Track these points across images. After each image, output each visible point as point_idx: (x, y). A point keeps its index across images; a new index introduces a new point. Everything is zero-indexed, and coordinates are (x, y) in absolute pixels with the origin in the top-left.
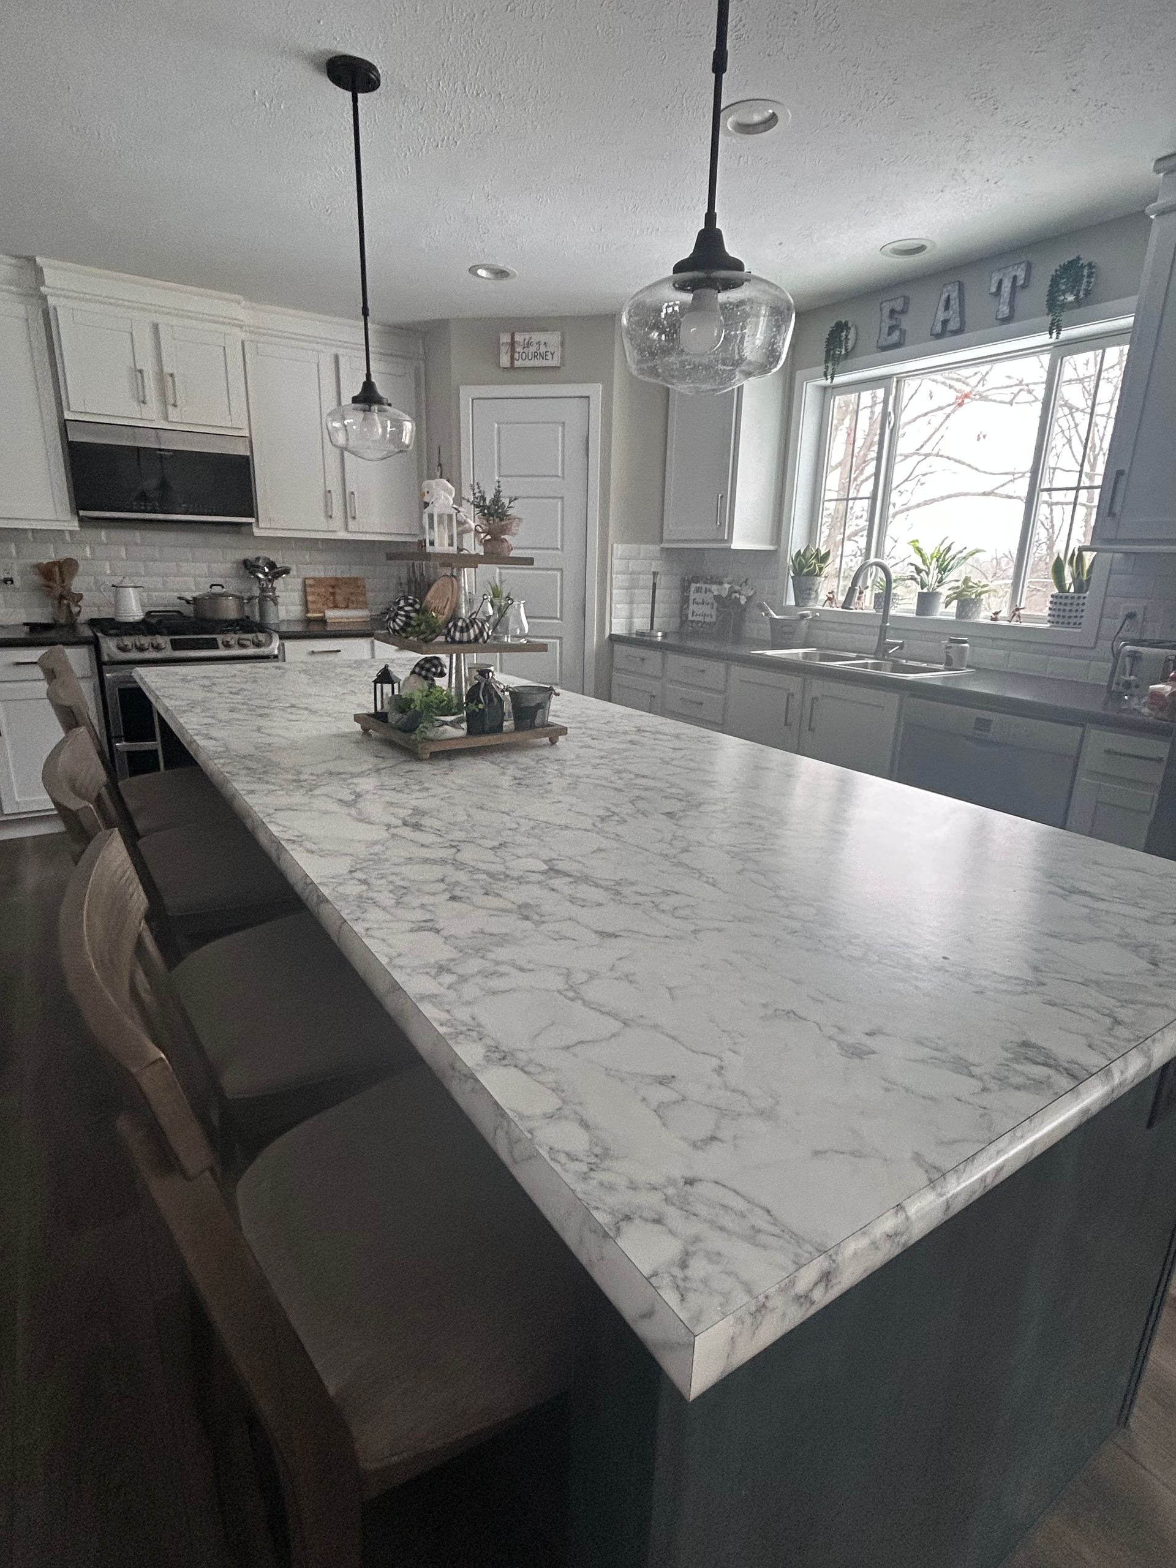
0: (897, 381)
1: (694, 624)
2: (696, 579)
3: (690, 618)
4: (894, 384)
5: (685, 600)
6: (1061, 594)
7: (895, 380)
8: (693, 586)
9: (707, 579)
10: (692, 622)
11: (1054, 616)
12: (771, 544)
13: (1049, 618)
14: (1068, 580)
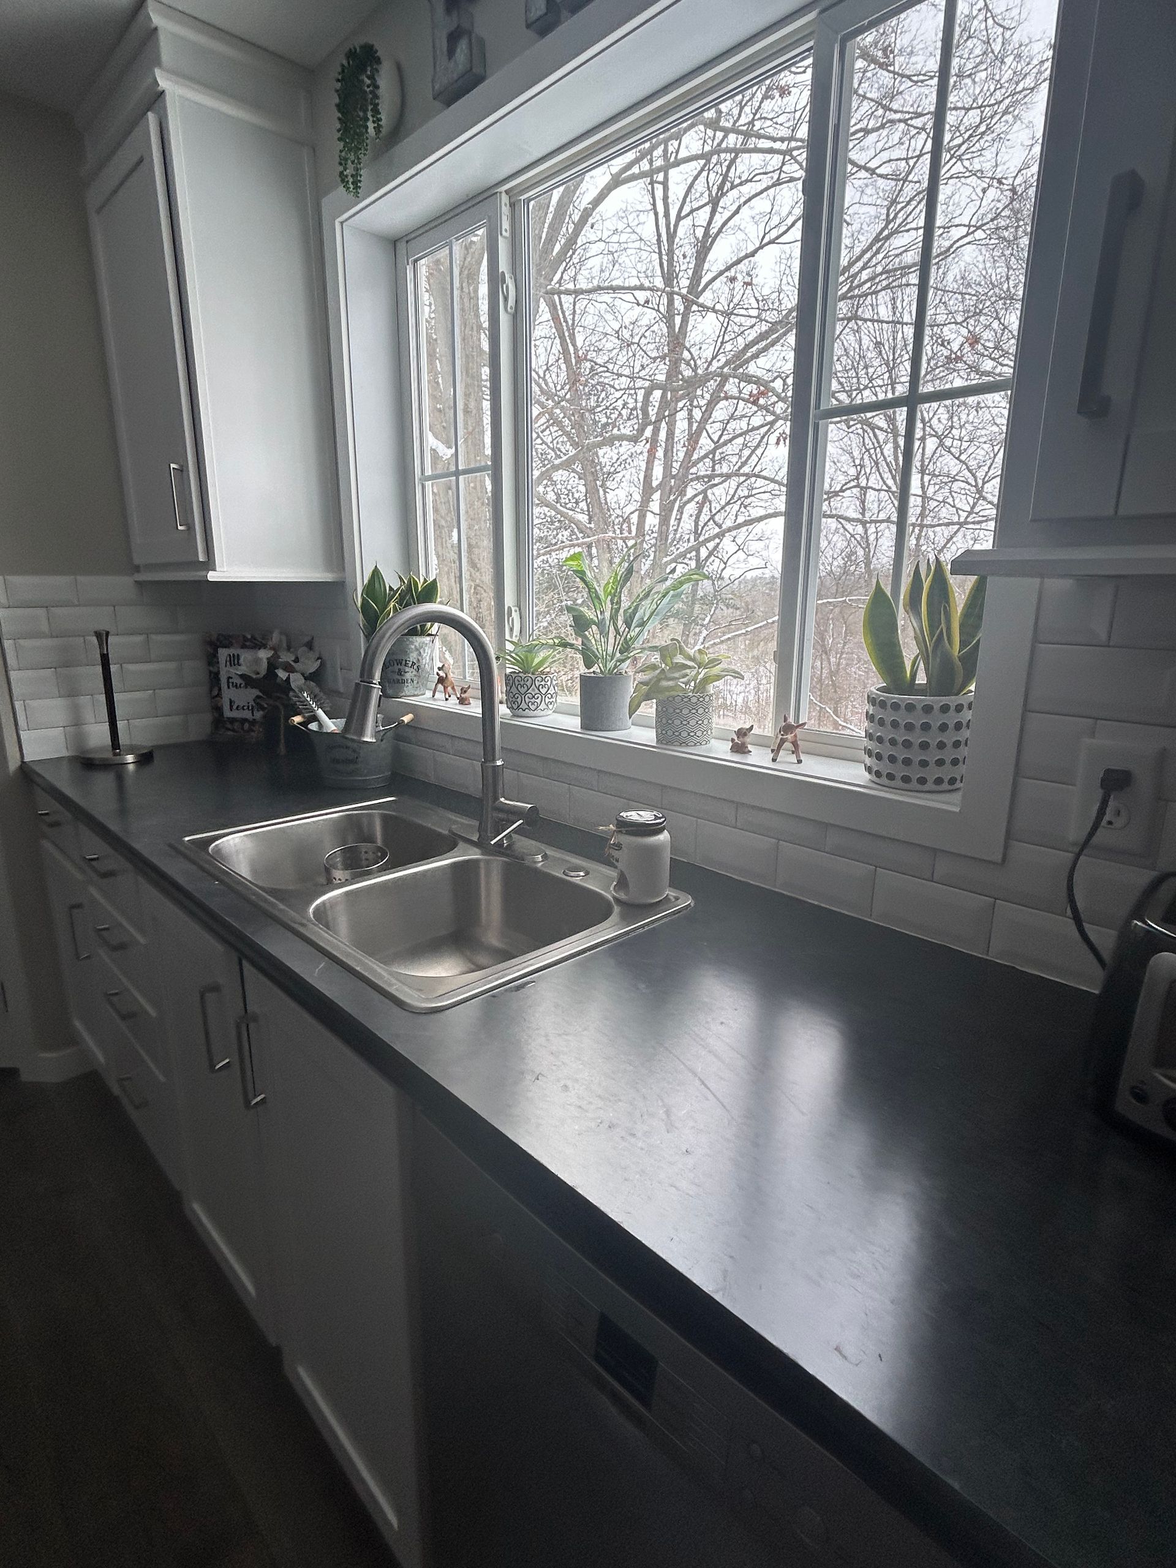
0: (512, 205)
1: (236, 725)
2: (224, 641)
3: (228, 713)
4: (505, 210)
5: (214, 678)
6: (896, 697)
7: (505, 199)
8: (223, 654)
9: (245, 639)
10: (232, 720)
11: (880, 740)
12: (331, 571)
13: (870, 745)
14: (910, 651)
